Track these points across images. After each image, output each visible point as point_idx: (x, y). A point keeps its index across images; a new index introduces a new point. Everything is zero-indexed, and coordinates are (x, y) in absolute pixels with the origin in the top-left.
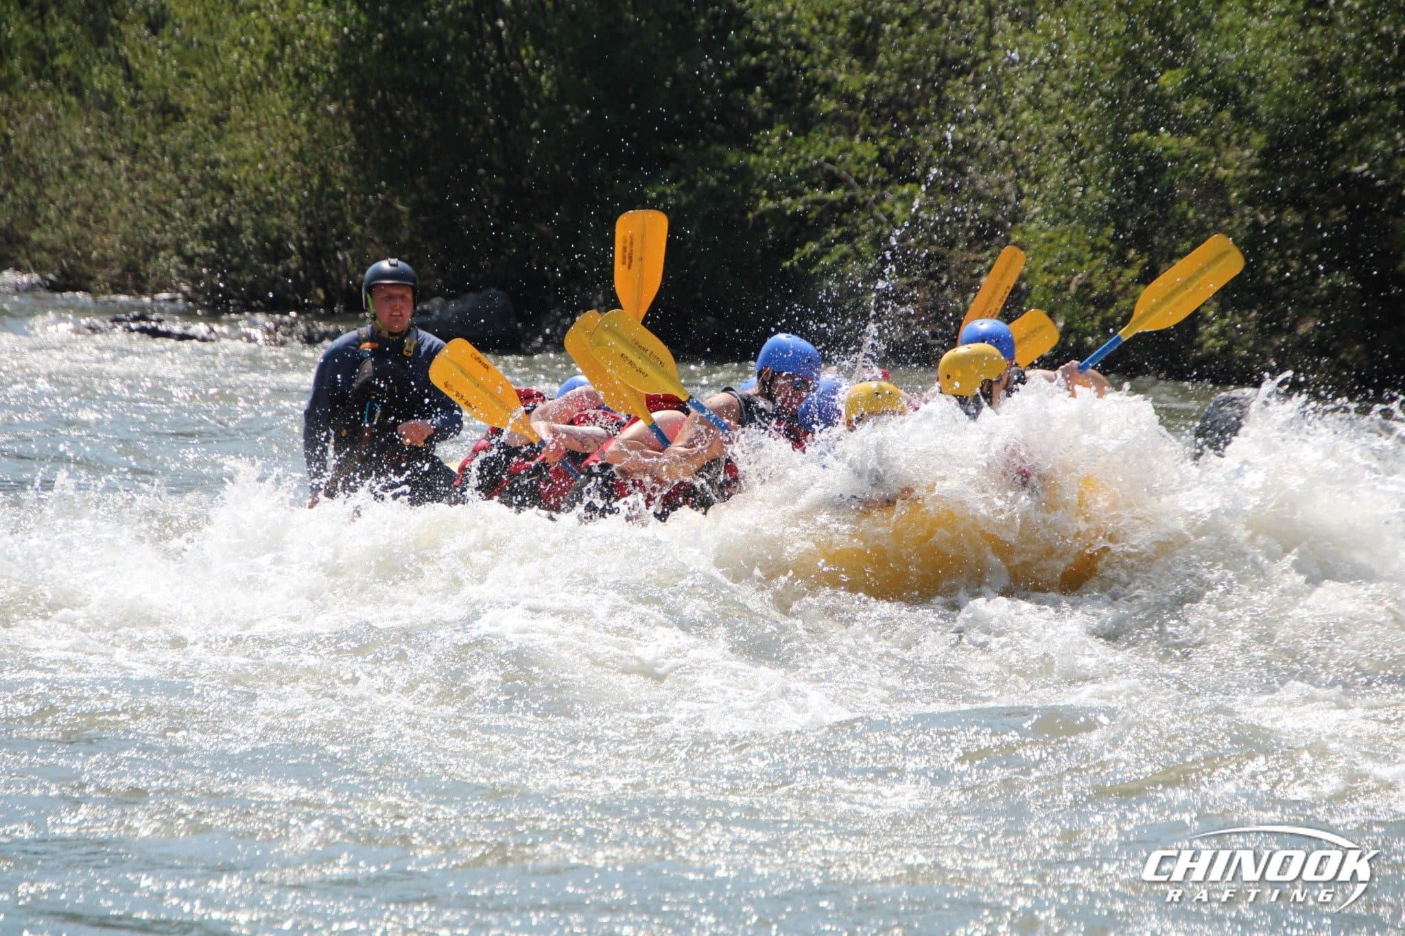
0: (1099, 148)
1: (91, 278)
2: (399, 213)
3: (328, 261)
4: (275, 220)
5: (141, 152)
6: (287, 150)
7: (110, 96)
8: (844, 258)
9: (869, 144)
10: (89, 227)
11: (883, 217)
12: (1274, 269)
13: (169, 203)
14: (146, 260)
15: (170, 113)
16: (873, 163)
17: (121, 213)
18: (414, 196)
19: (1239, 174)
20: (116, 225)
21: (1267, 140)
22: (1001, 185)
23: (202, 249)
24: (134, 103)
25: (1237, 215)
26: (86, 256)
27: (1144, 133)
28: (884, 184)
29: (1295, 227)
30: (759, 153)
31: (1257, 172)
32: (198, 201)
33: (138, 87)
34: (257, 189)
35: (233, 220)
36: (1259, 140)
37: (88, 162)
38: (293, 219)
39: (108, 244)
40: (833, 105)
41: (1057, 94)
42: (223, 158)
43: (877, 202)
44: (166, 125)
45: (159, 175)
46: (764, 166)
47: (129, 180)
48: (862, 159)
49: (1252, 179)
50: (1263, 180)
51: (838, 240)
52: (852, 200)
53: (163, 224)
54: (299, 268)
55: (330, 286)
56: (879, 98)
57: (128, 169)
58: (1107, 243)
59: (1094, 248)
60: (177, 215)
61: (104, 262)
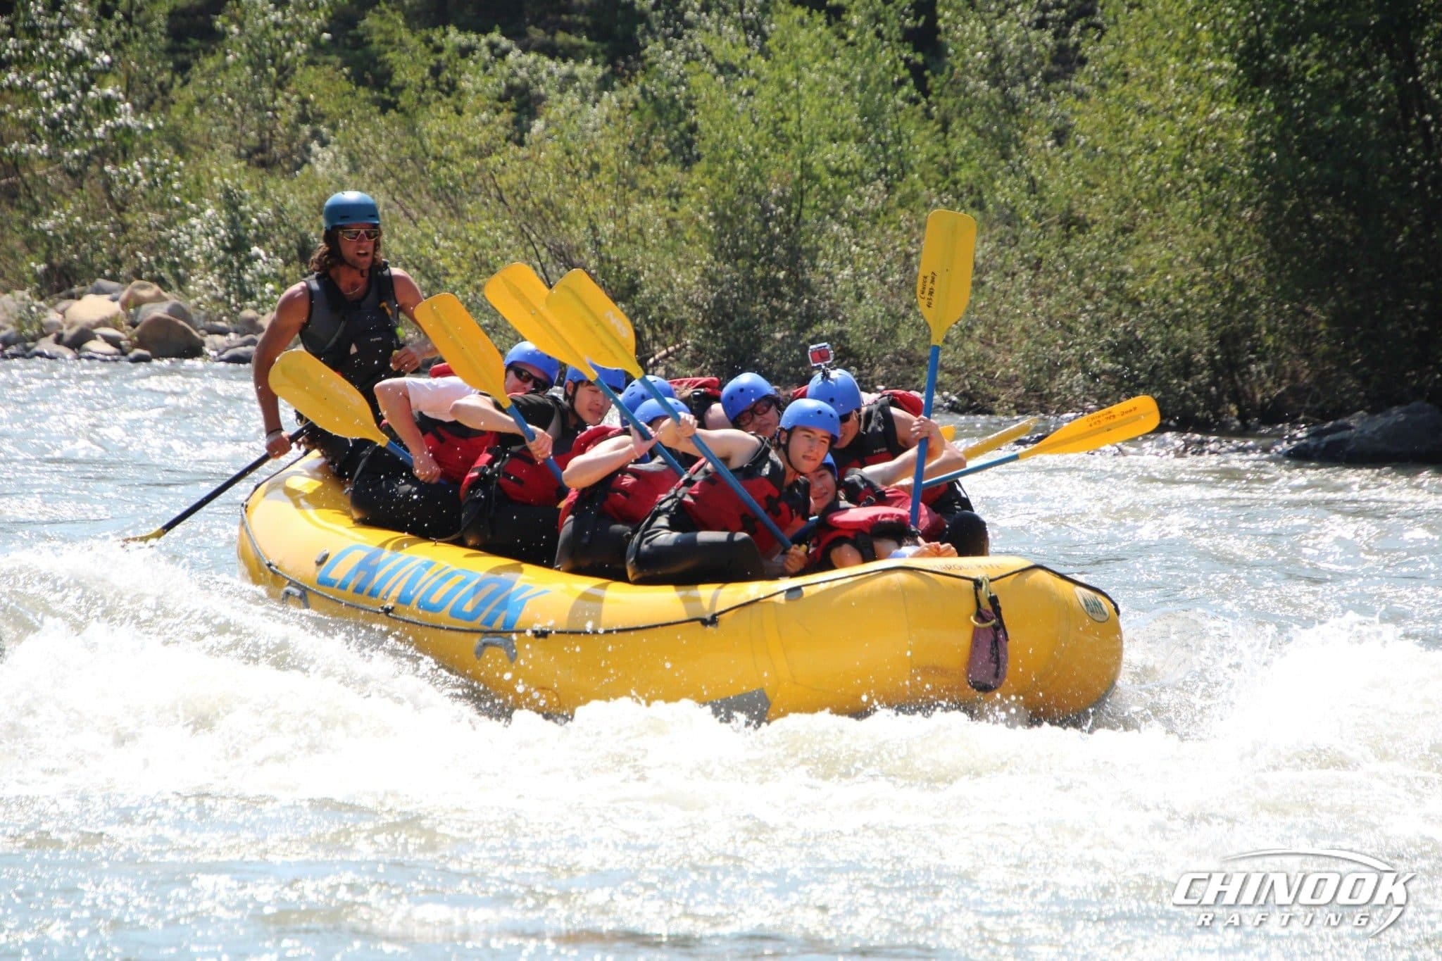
1: (995, 399)
2: (1318, 322)
3: (1241, 375)
4: (1186, 333)
5: (1044, 264)
6: (1197, 258)
7: (1013, 210)
10: (993, 347)
13: (1073, 317)
14: (1052, 378)
15: (1073, 224)
17: (1024, 330)
18: (1332, 303)
20: (1019, 343)
23: (1108, 365)
24: (1037, 217)
26: (990, 377)
32: (1102, 315)
33: (1042, 200)
34: (1166, 301)
35: (1140, 334)
37: (989, 279)
38: (1204, 331)
39: (1010, 363)
42: (1131, 270)
44: (1069, 237)
45: (1063, 289)
47: (1033, 295)
53: (1065, 339)
54: (1210, 384)
55: (1243, 403)
57: (1030, 284)
60: (1082, 330)
61: (1008, 382)
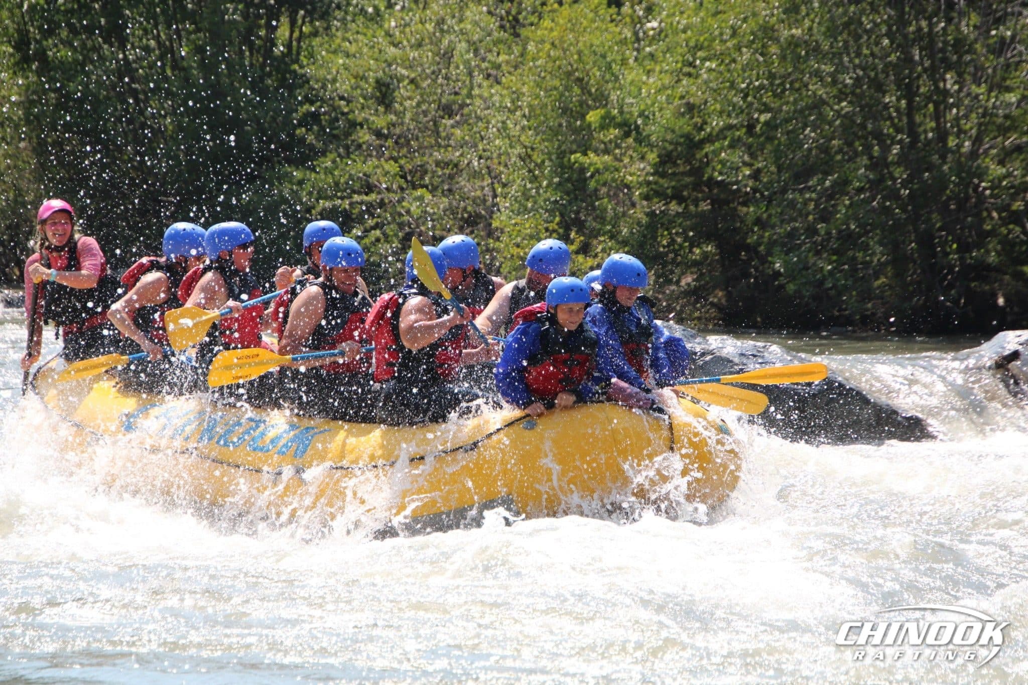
0: (547, 163)
8: (378, 240)
9: (392, 162)
11: (403, 212)
12: (665, 242)
16: (395, 175)
19: (641, 179)
21: (659, 156)
22: (483, 188)
25: (638, 206)
27: (578, 155)
28: (402, 189)
29: (678, 214)
30: (318, 173)
31: (651, 178)
36: (652, 157)
40: (367, 137)
41: (518, 127)
43: (399, 202)
46: (322, 180)
48: (387, 173)
49: (649, 183)
50: (656, 183)
51: (374, 228)
52: (382, 200)
56: (398, 131)
58: (556, 227)
59: (547, 230)
